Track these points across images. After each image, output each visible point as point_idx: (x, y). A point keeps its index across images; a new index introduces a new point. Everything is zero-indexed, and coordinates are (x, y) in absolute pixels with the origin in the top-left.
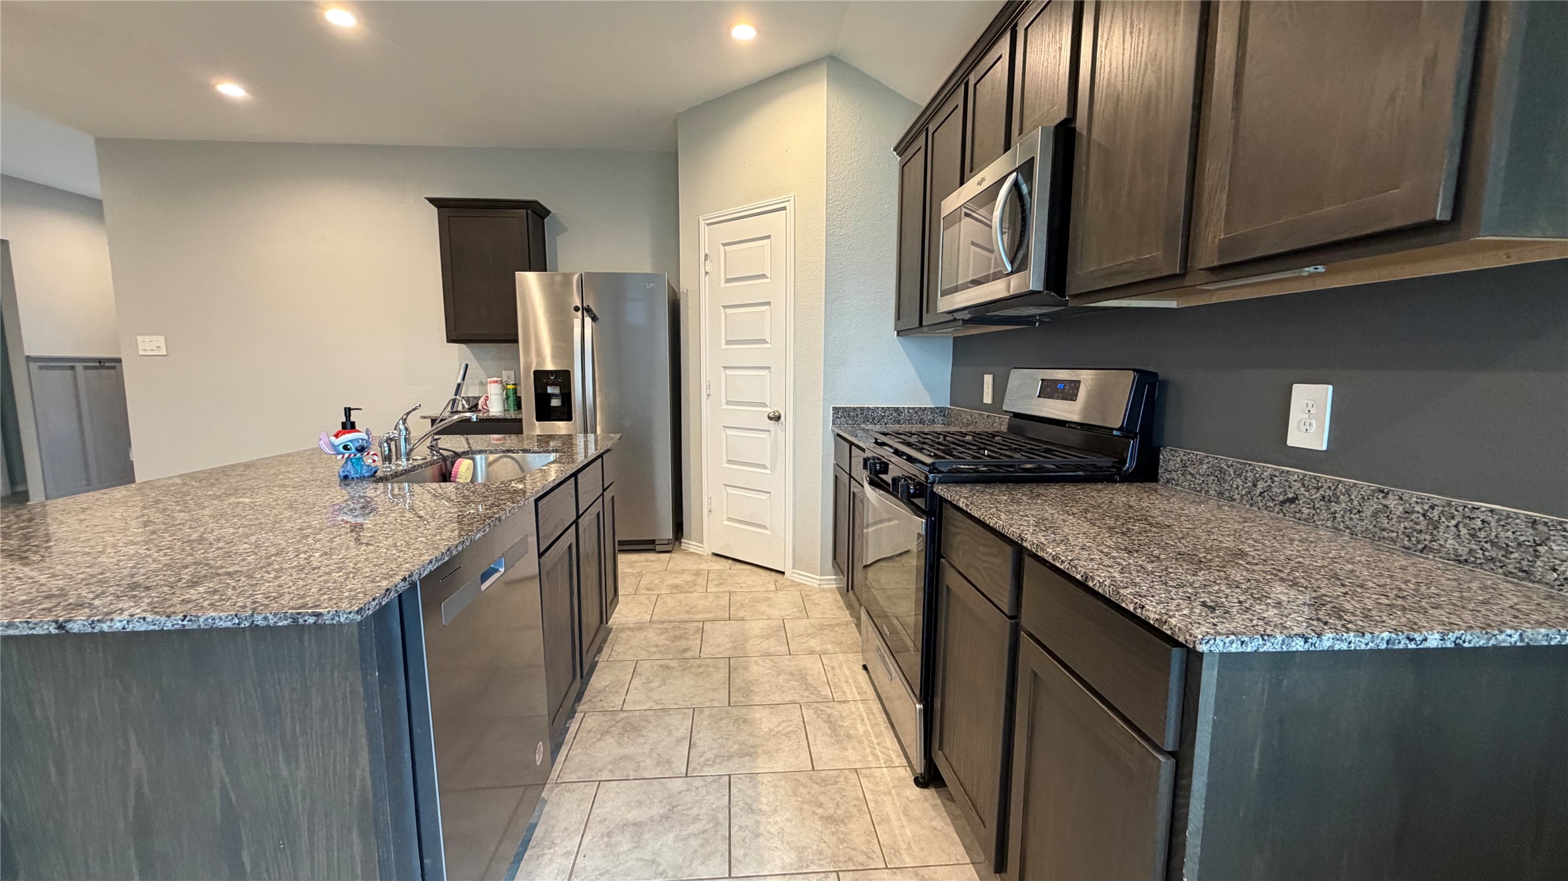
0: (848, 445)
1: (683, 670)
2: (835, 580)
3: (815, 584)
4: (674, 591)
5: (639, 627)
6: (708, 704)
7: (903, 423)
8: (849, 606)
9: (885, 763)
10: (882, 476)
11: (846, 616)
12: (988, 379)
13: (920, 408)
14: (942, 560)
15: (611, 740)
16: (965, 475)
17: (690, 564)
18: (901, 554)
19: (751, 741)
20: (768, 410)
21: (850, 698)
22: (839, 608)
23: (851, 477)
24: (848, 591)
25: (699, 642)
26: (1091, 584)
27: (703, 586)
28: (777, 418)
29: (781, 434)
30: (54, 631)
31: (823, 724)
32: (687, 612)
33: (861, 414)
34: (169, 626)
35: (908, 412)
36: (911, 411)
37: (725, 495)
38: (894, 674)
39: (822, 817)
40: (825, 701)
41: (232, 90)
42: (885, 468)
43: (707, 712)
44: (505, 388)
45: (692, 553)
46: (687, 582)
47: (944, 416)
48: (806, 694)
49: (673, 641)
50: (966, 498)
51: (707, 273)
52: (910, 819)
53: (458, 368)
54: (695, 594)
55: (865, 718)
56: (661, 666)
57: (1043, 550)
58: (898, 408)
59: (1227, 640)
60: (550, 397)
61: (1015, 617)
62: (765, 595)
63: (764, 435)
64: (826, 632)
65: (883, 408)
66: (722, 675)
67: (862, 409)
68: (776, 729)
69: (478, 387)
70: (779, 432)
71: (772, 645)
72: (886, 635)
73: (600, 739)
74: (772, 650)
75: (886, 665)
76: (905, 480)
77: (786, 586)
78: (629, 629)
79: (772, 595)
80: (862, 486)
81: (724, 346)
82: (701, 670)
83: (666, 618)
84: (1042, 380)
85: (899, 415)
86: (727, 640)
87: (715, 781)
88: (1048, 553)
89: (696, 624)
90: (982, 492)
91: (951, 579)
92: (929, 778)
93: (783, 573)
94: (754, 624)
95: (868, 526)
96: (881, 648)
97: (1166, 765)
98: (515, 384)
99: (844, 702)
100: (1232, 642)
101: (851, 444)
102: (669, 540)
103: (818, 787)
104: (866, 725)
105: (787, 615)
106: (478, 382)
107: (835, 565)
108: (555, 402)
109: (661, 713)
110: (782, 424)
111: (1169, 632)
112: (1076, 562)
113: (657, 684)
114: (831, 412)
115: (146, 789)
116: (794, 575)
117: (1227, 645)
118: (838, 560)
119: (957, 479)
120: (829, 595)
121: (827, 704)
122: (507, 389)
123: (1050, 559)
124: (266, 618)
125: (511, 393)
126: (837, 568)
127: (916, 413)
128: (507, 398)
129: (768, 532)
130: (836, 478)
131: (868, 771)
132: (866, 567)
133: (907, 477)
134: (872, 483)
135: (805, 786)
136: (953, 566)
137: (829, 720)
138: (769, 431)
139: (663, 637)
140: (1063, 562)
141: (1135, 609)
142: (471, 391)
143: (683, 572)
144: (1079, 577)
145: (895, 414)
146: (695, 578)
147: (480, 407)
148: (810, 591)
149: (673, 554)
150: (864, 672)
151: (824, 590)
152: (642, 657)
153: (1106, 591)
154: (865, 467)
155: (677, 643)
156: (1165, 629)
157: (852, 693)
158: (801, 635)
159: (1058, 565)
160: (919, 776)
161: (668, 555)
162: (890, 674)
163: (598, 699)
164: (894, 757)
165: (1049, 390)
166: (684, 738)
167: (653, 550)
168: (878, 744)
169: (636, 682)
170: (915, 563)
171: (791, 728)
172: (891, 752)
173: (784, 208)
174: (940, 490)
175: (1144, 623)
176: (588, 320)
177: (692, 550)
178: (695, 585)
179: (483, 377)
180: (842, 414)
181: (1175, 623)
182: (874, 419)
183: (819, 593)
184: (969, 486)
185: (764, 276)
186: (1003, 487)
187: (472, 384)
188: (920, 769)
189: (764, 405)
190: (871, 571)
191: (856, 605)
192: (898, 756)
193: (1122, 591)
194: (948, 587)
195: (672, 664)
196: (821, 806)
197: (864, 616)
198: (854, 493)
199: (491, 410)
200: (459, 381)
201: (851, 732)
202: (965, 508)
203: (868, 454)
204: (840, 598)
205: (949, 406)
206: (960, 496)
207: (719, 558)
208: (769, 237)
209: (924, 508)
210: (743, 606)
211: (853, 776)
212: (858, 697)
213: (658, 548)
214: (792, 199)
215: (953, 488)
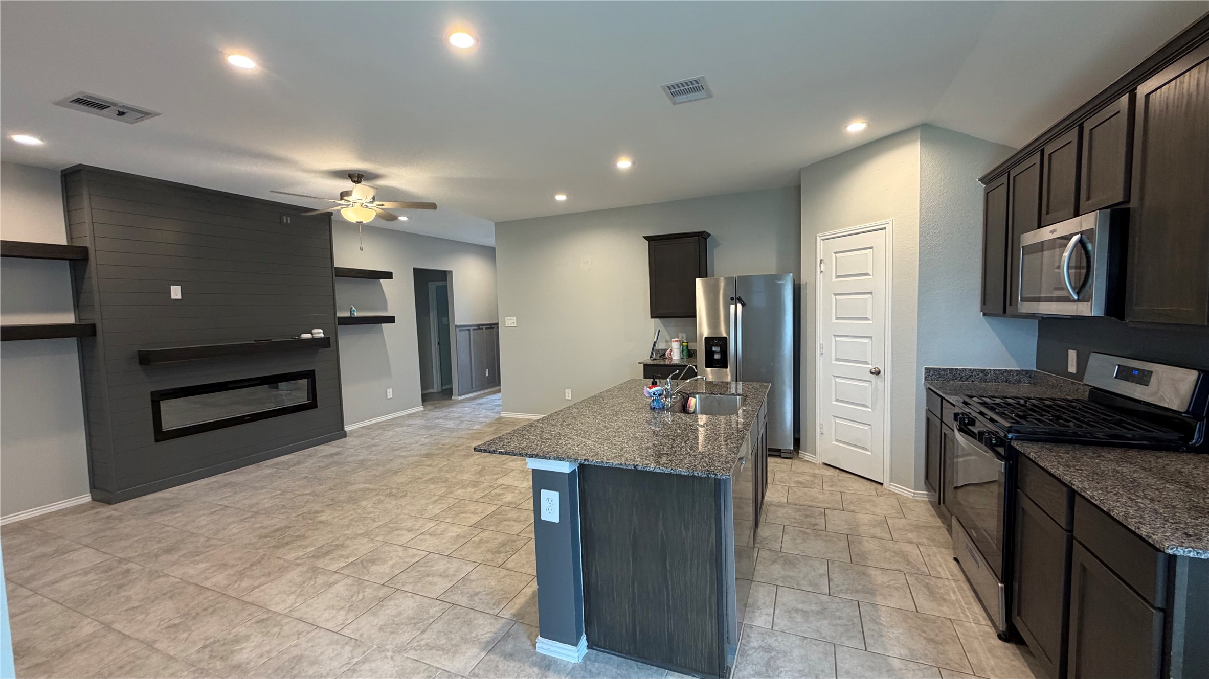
0: (940, 399)
1: (816, 536)
2: (927, 495)
3: (910, 495)
4: (799, 485)
5: (780, 505)
6: (837, 559)
7: (989, 381)
8: (941, 516)
9: (974, 621)
10: (970, 427)
11: (938, 522)
12: (1072, 355)
13: (1006, 370)
14: (1019, 490)
15: (778, 566)
16: (1038, 436)
17: (807, 468)
18: (986, 483)
19: (870, 586)
20: (870, 366)
21: (943, 575)
22: (932, 516)
23: (942, 421)
24: (939, 504)
25: (824, 521)
26: (1112, 514)
27: (819, 485)
28: (878, 373)
29: (880, 384)
30: (633, 468)
31: (923, 588)
32: (812, 501)
33: (950, 373)
34: (667, 472)
35: (995, 373)
36: (997, 372)
37: (834, 424)
38: (981, 563)
39: (925, 638)
40: (923, 574)
41: (561, 198)
42: (972, 422)
43: (837, 564)
44: (681, 345)
45: (808, 461)
46: (807, 481)
47: (1030, 377)
48: (908, 567)
49: (806, 518)
50: (1035, 452)
51: (821, 272)
52: (994, 656)
53: (653, 332)
54: (815, 489)
55: (957, 591)
56: (800, 531)
57: (1084, 492)
58: (985, 370)
59: (1186, 550)
60: (714, 352)
61: (1070, 531)
62: (868, 497)
63: (866, 384)
64: (921, 530)
65: (970, 369)
66: (844, 544)
67: (951, 370)
68: (887, 583)
69: (664, 344)
70: (879, 382)
71: (877, 531)
72: (974, 536)
73: (771, 564)
74: (878, 535)
75: (973, 557)
76: (989, 434)
77: (885, 494)
78: (774, 505)
79: (874, 498)
80: (953, 430)
81: (834, 321)
82: (828, 538)
83: (797, 502)
84: (1119, 365)
85: (985, 375)
86: (844, 523)
87: (849, 602)
88: (1088, 494)
89: (820, 509)
90: (1050, 450)
91: (1025, 503)
92: (1010, 635)
93: (882, 484)
94: (861, 516)
95: (958, 457)
96: (969, 544)
97: (1157, 617)
98: (687, 342)
99: (939, 578)
100: (1190, 552)
101: (942, 398)
102: (791, 450)
103: (921, 622)
104: (957, 595)
105: (888, 514)
106: (664, 340)
107: (927, 483)
108: (717, 356)
109: (806, 558)
110: (881, 377)
111: (1152, 542)
112: (1105, 501)
113: (800, 541)
114: (924, 372)
115: (637, 530)
116: (891, 486)
117: (1186, 552)
118: (930, 480)
119: (1032, 438)
120: (922, 505)
121: (926, 577)
122: (683, 346)
123: (1089, 497)
124: (698, 473)
125: (685, 348)
126: (928, 485)
127: (1002, 374)
128: (683, 351)
129: (869, 453)
130: (928, 420)
131: (960, 622)
132: (956, 488)
133: (991, 432)
134: (960, 430)
135: (912, 619)
136: (1027, 495)
137: (927, 586)
138: (870, 381)
139: (798, 514)
140: (1096, 500)
141: (1135, 529)
142: (661, 346)
143: (803, 473)
144: (1105, 509)
145: (981, 375)
146: (813, 479)
147: (667, 356)
148: (906, 500)
149: (793, 461)
150: (955, 563)
151: (917, 501)
152: (787, 524)
153: (1120, 518)
154: (955, 419)
155: (808, 519)
156: (1150, 540)
157: (945, 573)
158: (900, 529)
159: (1094, 501)
160: (1002, 633)
161: (790, 460)
162: (977, 563)
163: (765, 542)
164: (981, 619)
165: (1125, 374)
166: (824, 575)
167: (780, 456)
168: (967, 608)
169: (786, 537)
170: (997, 491)
171: (898, 585)
172: (979, 616)
173: (885, 229)
174: (1016, 445)
175: (1140, 537)
176: (739, 306)
177: (807, 459)
178: (814, 484)
179: (668, 338)
180: (932, 374)
181: (1155, 538)
182: (962, 377)
183: (913, 502)
184: (1040, 444)
185: (867, 274)
186: (1070, 447)
187: (661, 342)
188: (1002, 627)
189: (866, 363)
190: (960, 492)
191: (948, 515)
192: (984, 619)
193: (1129, 520)
194: (1023, 509)
195: (809, 531)
196: (924, 632)
197: (954, 521)
198: (945, 434)
199: (673, 358)
200: (655, 340)
201: (945, 597)
202: (1033, 459)
203: (957, 410)
204: (932, 509)
205: (1035, 369)
206: (1031, 450)
207: (829, 468)
208: (871, 248)
209: (1003, 454)
210: (852, 503)
211: (949, 623)
212: (950, 577)
213: (783, 455)
214: (891, 222)
215: (1026, 444)
